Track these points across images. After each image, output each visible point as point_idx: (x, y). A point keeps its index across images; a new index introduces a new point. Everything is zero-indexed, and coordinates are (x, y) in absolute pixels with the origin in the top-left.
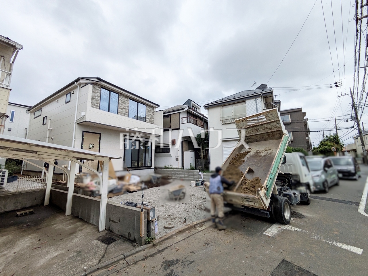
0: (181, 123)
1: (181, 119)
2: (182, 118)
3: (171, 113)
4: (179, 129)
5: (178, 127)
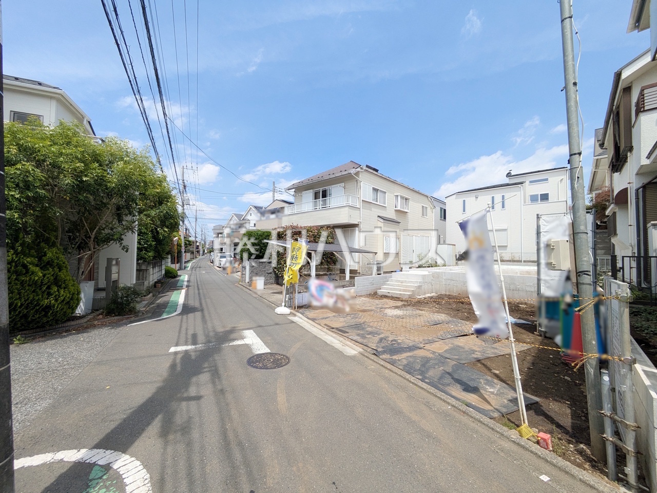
1: (634, 111)
2: (636, 105)
4: (631, 148)
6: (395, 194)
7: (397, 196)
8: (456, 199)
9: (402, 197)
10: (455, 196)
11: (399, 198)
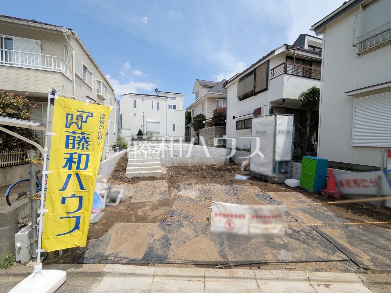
0: (270, 78)
1: (270, 73)
2: (272, 70)
3: (256, 66)
4: (266, 89)
5: (265, 87)
6: (97, 80)
7: (99, 82)
8: (129, 98)
9: (103, 84)
10: (128, 96)
11: (101, 84)
